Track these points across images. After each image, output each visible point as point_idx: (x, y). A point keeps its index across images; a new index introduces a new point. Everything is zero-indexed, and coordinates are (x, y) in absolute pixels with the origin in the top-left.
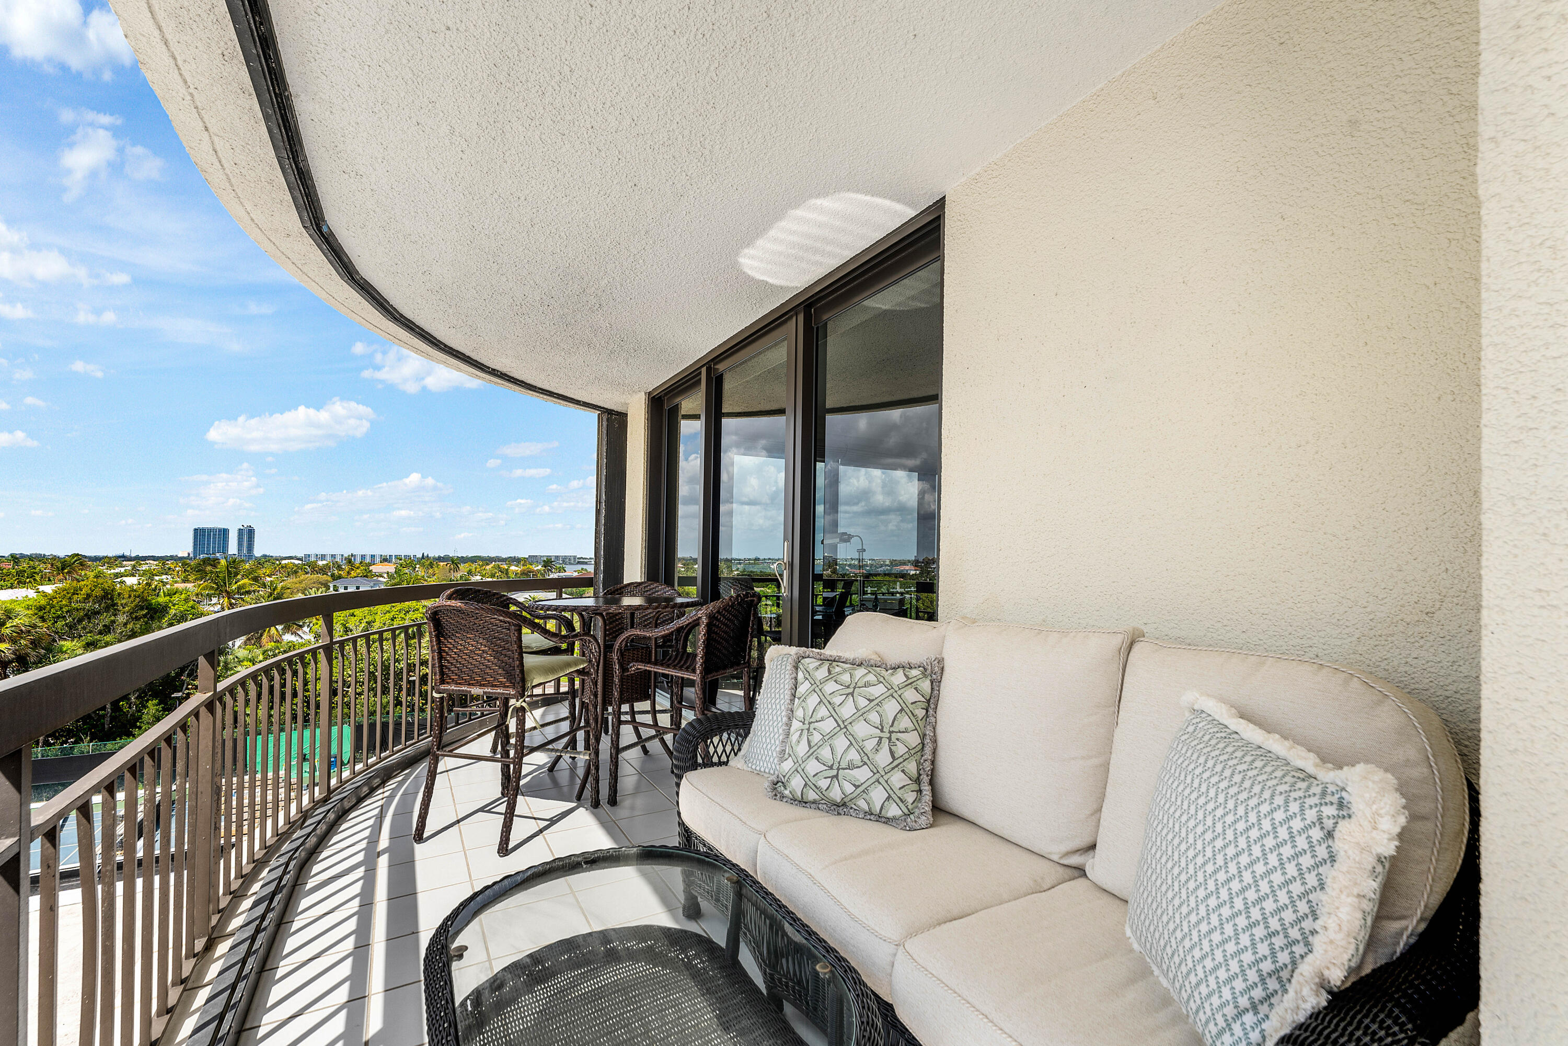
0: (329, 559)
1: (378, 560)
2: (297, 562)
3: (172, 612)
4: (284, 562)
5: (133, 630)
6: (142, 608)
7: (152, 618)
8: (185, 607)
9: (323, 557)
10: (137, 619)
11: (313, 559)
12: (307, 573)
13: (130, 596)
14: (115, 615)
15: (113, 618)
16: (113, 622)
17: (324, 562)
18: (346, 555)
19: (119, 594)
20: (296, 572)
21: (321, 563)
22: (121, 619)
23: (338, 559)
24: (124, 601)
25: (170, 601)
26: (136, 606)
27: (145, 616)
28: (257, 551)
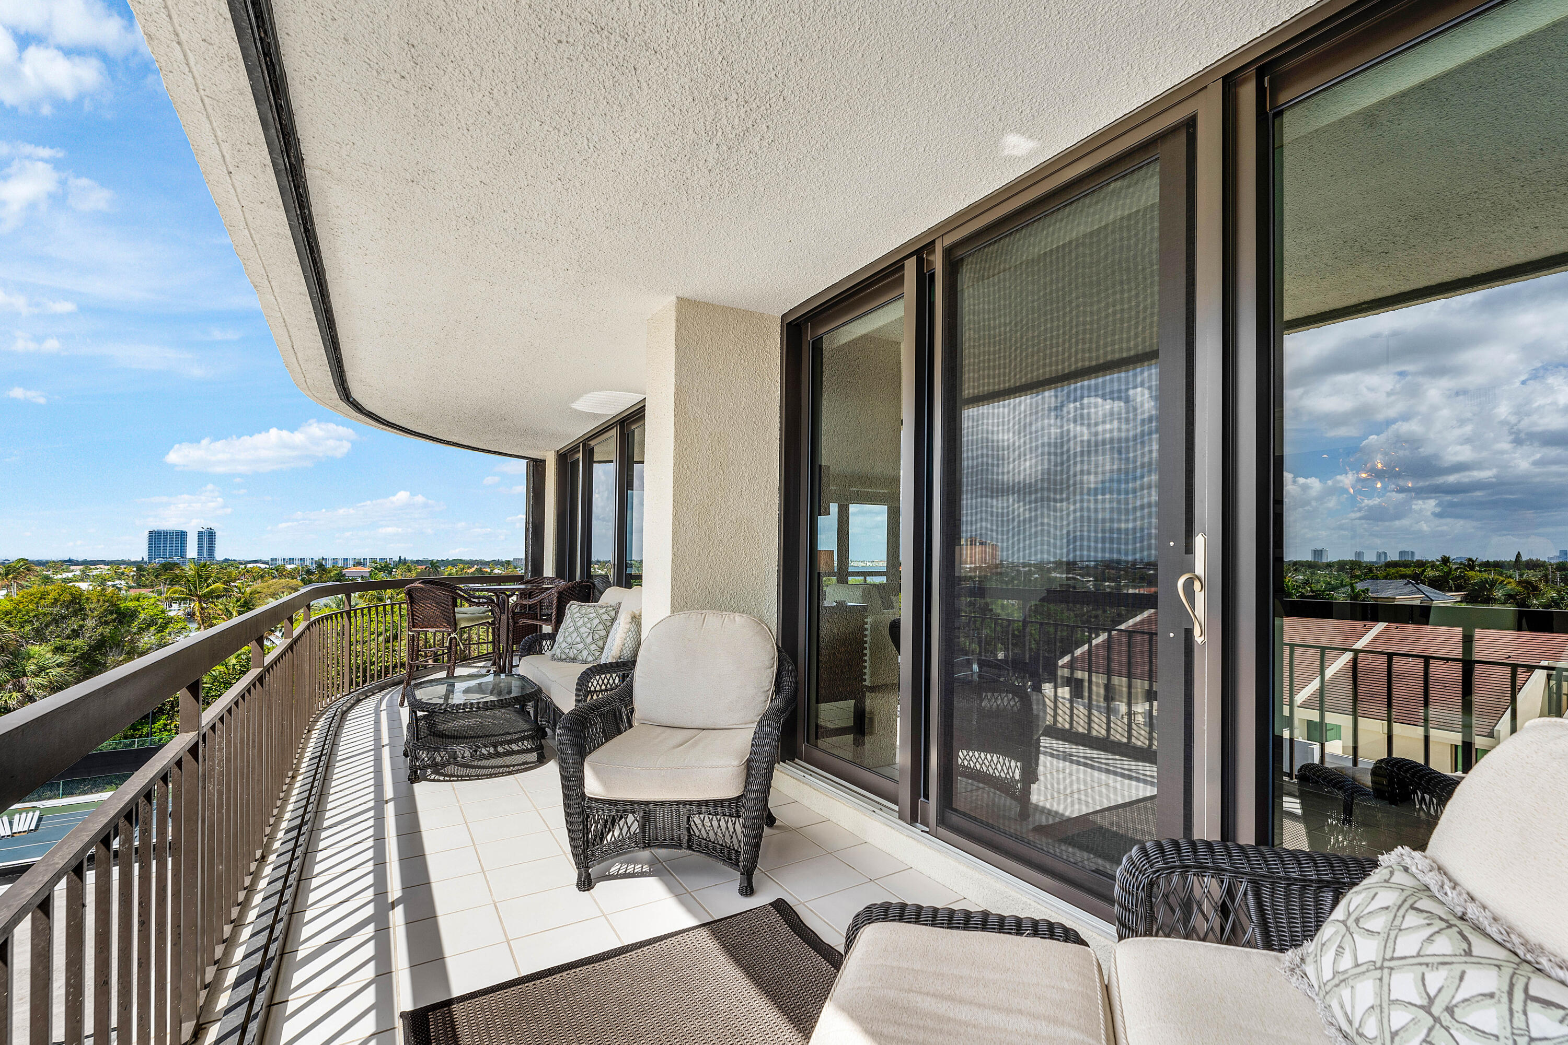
0: (297, 563)
1: (351, 563)
2: (263, 566)
3: (142, 616)
4: (249, 566)
5: (102, 634)
6: (111, 613)
7: (121, 622)
8: (155, 611)
9: (291, 561)
10: (107, 623)
11: (280, 563)
12: (274, 578)
13: (98, 601)
14: (84, 620)
15: (81, 623)
16: (82, 626)
17: (293, 566)
18: (316, 559)
19: (88, 599)
20: (262, 577)
21: (289, 567)
22: (90, 623)
23: (308, 563)
24: (92, 606)
25: (139, 606)
26: (105, 610)
27: (114, 620)
28: (219, 555)
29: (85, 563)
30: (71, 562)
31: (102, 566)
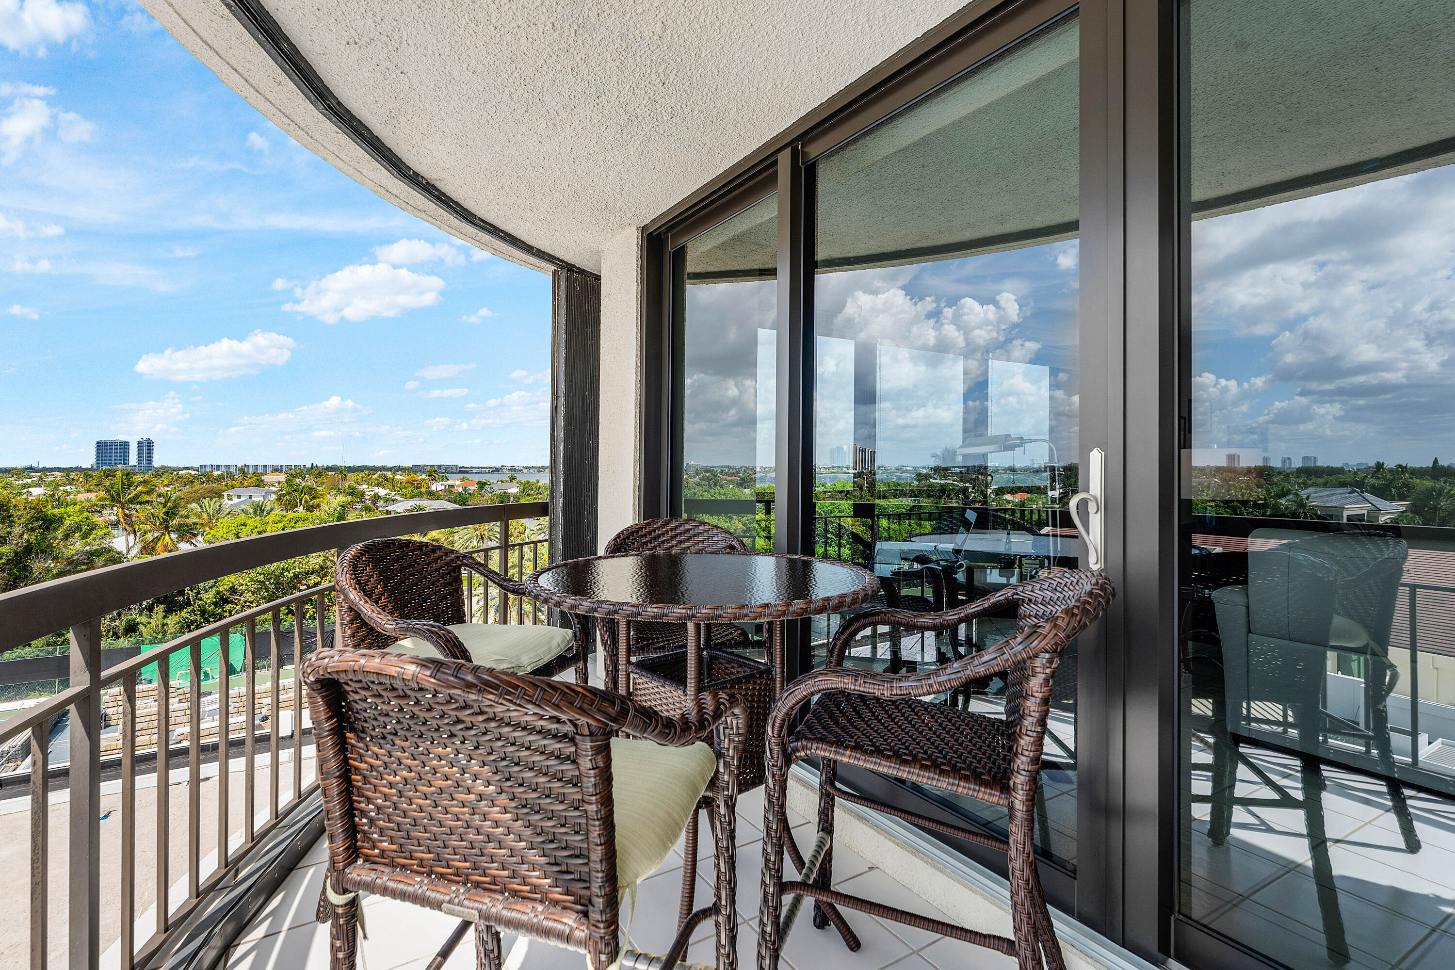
0: (223, 469)
1: (270, 470)
2: (193, 472)
3: (67, 522)
4: (181, 472)
5: (28, 541)
6: (37, 521)
7: (48, 528)
8: (80, 518)
9: (218, 467)
10: (32, 530)
11: (208, 469)
12: (202, 483)
13: (25, 508)
14: (11, 527)
15: (8, 529)
16: (9, 533)
17: (219, 473)
18: (239, 465)
19: (15, 506)
20: (192, 482)
21: (215, 473)
22: (17, 530)
23: (232, 470)
24: (19, 513)
25: (65, 512)
26: (32, 518)
27: (40, 527)
28: (157, 463)
29: (45, 470)
30: (31, 469)
31: (57, 473)
